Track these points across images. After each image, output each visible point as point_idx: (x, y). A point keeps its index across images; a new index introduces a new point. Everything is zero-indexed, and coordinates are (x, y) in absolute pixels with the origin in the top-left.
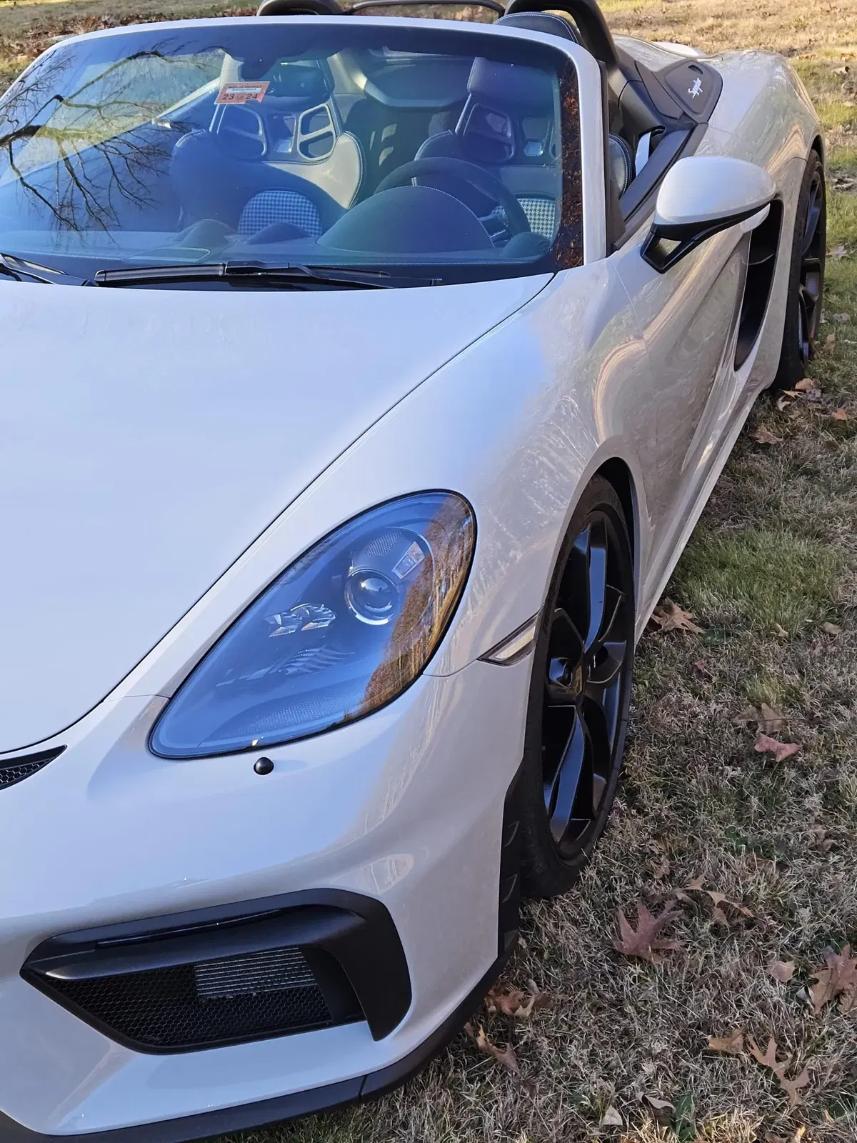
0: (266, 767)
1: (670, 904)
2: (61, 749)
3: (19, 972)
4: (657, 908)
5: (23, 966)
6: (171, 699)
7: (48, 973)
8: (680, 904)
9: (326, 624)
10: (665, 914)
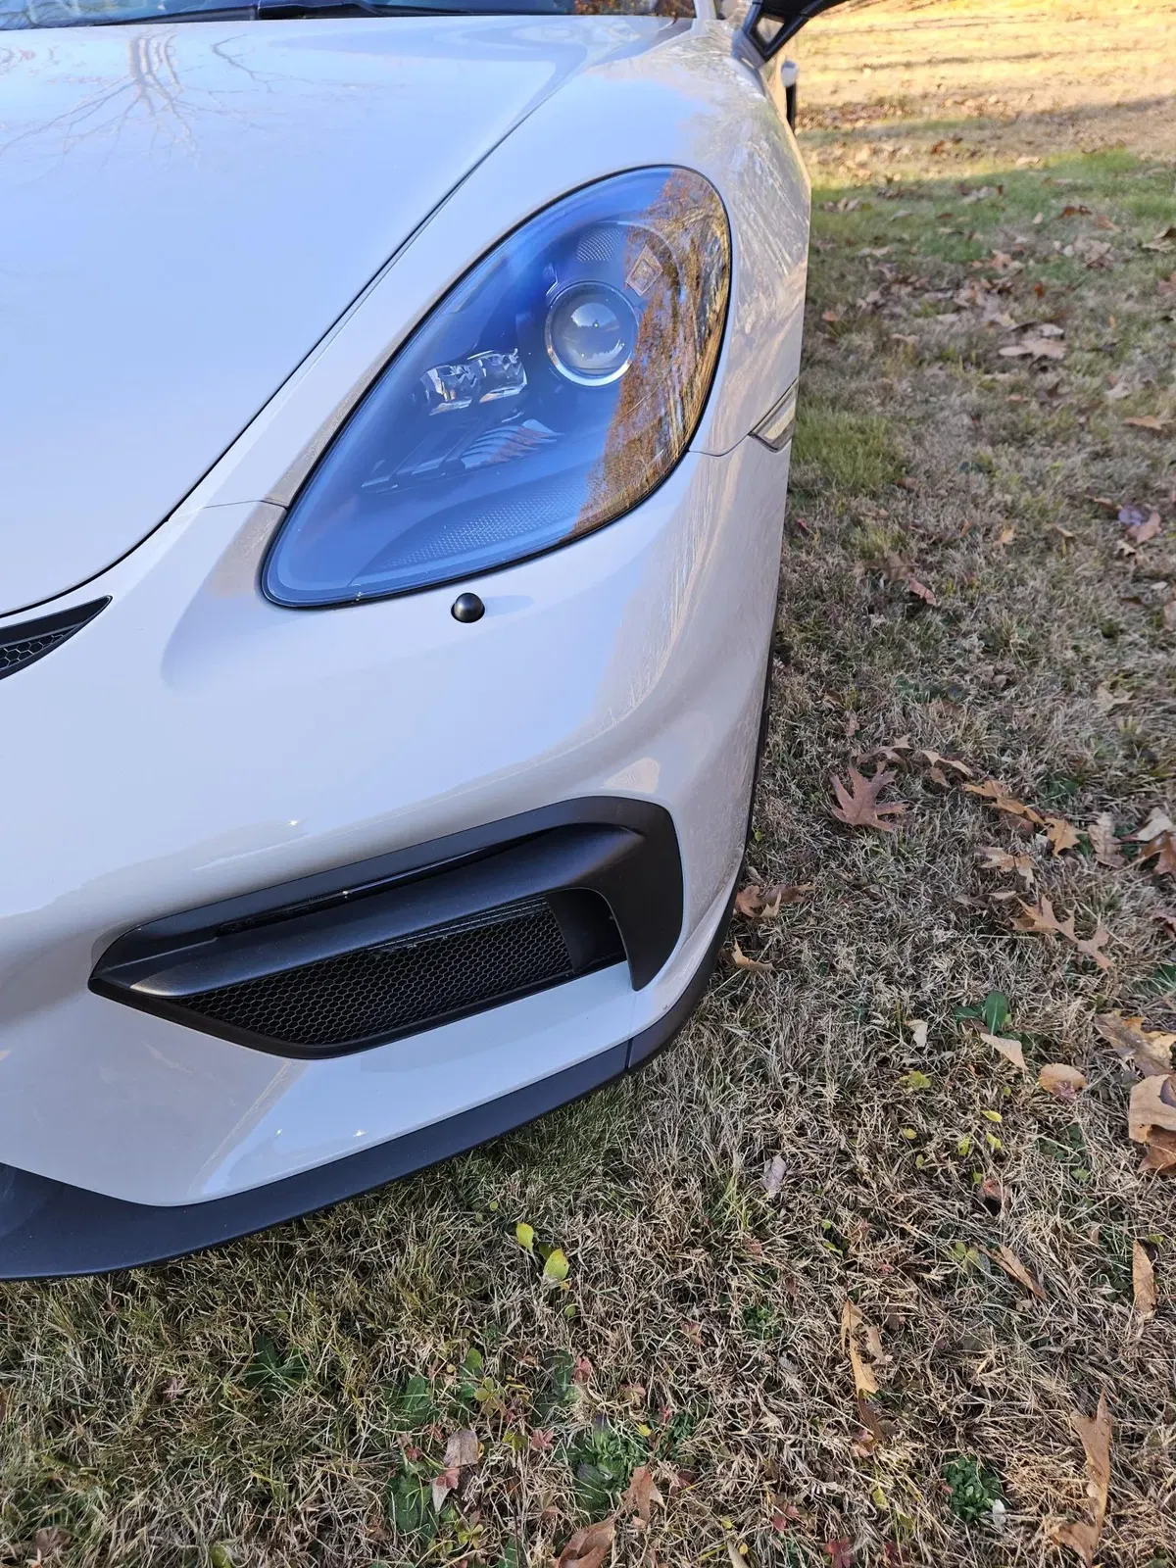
0: (473, 611)
1: (881, 766)
2: (101, 604)
3: (86, 985)
4: (868, 770)
5: (92, 976)
6: (290, 509)
7: (135, 987)
8: (891, 765)
9: (516, 391)
10: (878, 777)
